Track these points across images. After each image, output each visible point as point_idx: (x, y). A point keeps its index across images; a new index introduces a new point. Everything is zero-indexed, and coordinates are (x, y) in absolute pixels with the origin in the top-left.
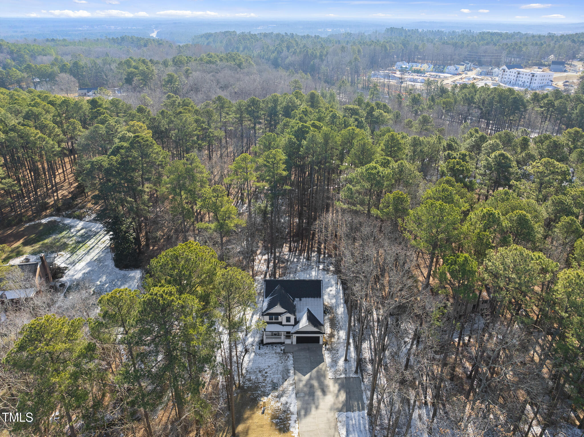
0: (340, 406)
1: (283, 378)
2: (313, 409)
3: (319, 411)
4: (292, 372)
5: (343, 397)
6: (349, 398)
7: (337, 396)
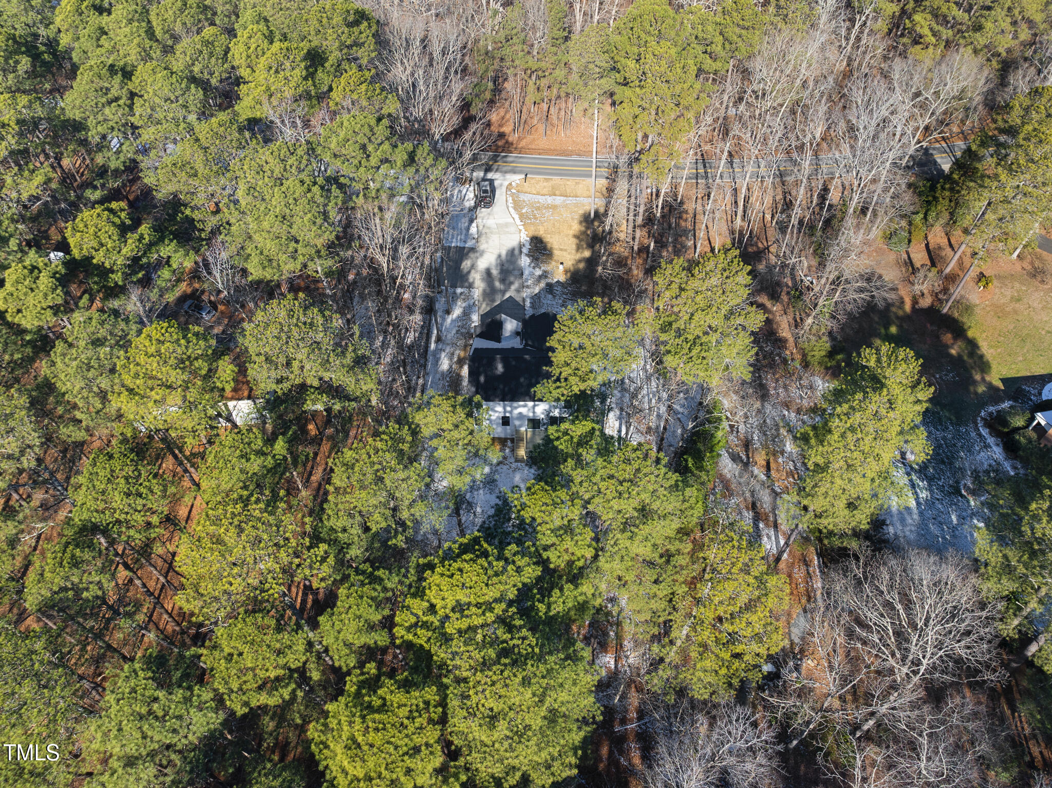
0: (472, 255)
1: (539, 298)
2: (504, 253)
3: (496, 252)
4: (528, 304)
5: (466, 264)
6: (458, 262)
7: (473, 266)
